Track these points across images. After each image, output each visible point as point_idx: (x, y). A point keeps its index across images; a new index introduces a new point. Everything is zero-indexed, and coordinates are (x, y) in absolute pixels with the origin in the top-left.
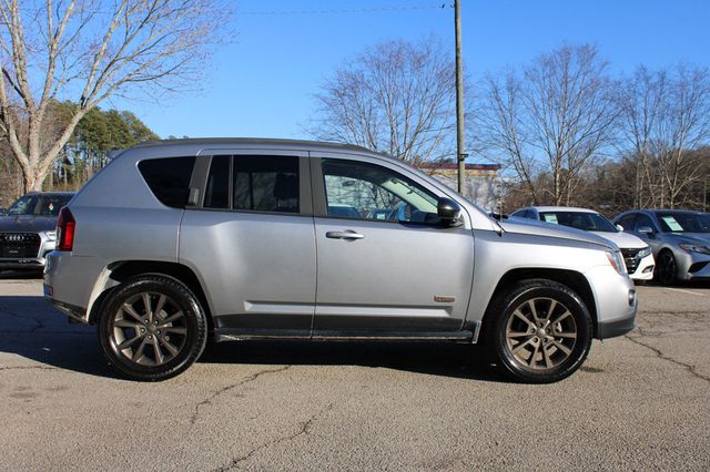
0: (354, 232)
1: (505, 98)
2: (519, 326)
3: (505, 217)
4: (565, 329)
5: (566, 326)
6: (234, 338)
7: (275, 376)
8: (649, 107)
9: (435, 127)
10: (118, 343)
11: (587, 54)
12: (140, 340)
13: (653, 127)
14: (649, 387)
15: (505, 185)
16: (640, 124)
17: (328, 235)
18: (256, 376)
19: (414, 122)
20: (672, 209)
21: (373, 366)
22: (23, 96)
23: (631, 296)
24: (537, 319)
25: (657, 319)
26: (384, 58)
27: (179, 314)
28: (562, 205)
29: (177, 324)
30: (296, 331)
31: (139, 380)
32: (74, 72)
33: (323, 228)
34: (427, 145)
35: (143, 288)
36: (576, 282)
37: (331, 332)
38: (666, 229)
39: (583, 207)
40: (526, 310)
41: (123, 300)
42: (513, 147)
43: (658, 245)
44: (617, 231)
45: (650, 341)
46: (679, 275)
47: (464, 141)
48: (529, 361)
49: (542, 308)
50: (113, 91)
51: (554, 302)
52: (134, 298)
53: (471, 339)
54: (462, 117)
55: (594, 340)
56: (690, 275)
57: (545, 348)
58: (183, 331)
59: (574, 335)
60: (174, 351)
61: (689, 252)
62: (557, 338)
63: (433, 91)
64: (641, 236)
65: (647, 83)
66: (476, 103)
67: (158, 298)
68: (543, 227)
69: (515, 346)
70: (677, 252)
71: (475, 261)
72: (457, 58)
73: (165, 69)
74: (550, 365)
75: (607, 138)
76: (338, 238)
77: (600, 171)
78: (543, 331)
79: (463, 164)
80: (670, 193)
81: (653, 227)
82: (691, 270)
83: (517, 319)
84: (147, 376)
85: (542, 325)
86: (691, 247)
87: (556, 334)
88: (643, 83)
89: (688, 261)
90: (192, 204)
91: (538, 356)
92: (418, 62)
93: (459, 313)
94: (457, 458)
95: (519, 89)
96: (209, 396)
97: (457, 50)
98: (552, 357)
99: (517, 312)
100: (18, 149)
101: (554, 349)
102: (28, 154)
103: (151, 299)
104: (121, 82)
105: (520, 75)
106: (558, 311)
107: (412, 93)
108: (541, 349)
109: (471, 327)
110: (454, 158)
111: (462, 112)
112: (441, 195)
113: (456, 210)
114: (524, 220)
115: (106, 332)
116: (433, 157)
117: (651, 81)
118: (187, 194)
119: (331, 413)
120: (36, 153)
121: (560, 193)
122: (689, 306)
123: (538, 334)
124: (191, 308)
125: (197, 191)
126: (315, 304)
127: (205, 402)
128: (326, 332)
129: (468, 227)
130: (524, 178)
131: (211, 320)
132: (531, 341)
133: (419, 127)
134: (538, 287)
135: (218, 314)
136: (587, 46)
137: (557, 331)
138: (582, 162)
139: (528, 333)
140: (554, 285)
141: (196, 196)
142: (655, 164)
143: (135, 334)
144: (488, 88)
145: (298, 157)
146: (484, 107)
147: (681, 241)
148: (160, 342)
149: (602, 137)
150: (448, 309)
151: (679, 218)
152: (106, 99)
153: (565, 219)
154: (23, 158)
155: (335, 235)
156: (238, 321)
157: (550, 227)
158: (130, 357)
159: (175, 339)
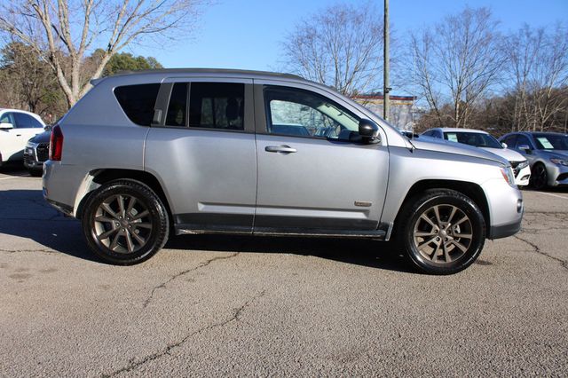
0: (289, 147)
1: (421, 47)
2: (425, 227)
3: (417, 136)
4: (463, 231)
5: (464, 229)
6: (190, 232)
7: (224, 262)
8: (529, 56)
9: (368, 68)
10: (98, 234)
11: (483, 14)
12: (116, 232)
13: (531, 70)
14: (530, 281)
15: (419, 111)
16: (521, 68)
17: (267, 149)
18: (209, 261)
19: (353, 64)
20: (542, 132)
21: (305, 255)
22: (67, 44)
23: (519, 205)
24: (440, 222)
25: (533, 217)
26: (331, 17)
27: (146, 213)
28: (460, 127)
29: (145, 220)
30: (240, 228)
31: (115, 264)
32: (104, 27)
33: (263, 143)
34: (362, 82)
35: (117, 191)
36: (474, 192)
37: (268, 229)
38: (540, 147)
39: (475, 129)
40: (431, 214)
41: (101, 200)
42: (426, 84)
43: (533, 159)
44: (503, 148)
45: (529, 237)
46: (549, 183)
47: (389, 78)
48: (431, 256)
49: (445, 213)
50: (132, 40)
51: (455, 209)
52: (111, 198)
53: (385, 237)
54: (388, 60)
55: (487, 240)
56: (558, 183)
57: (445, 246)
58: (149, 226)
59: (470, 236)
60: (142, 241)
61: (558, 165)
62: (456, 238)
63: (367, 42)
64: (520, 152)
65: (528, 36)
66: (400, 51)
67: (129, 199)
68: (446, 145)
69: (420, 244)
70: (548, 165)
71: (390, 173)
72: (385, 16)
73: (168, 24)
74: (449, 259)
75: (495, 78)
76: (276, 151)
77: (488, 103)
78: (444, 232)
79: (388, 95)
80: (541, 120)
81: (530, 146)
82: (559, 179)
83: (423, 221)
84: (121, 261)
85: (444, 227)
86: (559, 161)
87: (455, 234)
88: (526, 37)
89: (557, 172)
90: (157, 123)
91: (439, 252)
92: (358, 21)
93: (375, 216)
94: (363, 351)
95: (431, 40)
96: (166, 280)
97: (385, 10)
98: (450, 253)
99: (424, 216)
100: (64, 83)
101: (453, 247)
102: (71, 86)
103: (124, 200)
104: (137, 33)
105: (433, 31)
106: (458, 216)
107: (352, 44)
108: (442, 247)
109: (385, 227)
110: (382, 91)
111: (388, 57)
112: (362, 117)
113: (375, 130)
114: (431, 139)
115: (88, 225)
116: (366, 91)
117: (531, 36)
118: (153, 114)
119: (262, 299)
120: (76, 85)
121: (459, 118)
122: (557, 208)
123: (440, 235)
124: (155, 208)
125: (160, 112)
126: (256, 206)
127: (161, 286)
128: (264, 229)
129: (385, 144)
130: (433, 107)
131: (172, 218)
132: (434, 240)
133: (356, 68)
134: (443, 195)
135: (177, 213)
136: (484, 9)
137: (456, 232)
138: (476, 95)
139: (432, 233)
140: (455, 194)
141: (159, 116)
142: (530, 98)
143: (111, 228)
144: (409, 40)
145: (243, 84)
146: (405, 54)
147: (552, 156)
148: (131, 235)
149: (492, 77)
150: (366, 212)
151: (551, 139)
152: (126, 46)
153: (463, 138)
154: (68, 90)
155: (273, 149)
156: (193, 219)
157: (452, 145)
158: (107, 245)
159: (144, 233)
